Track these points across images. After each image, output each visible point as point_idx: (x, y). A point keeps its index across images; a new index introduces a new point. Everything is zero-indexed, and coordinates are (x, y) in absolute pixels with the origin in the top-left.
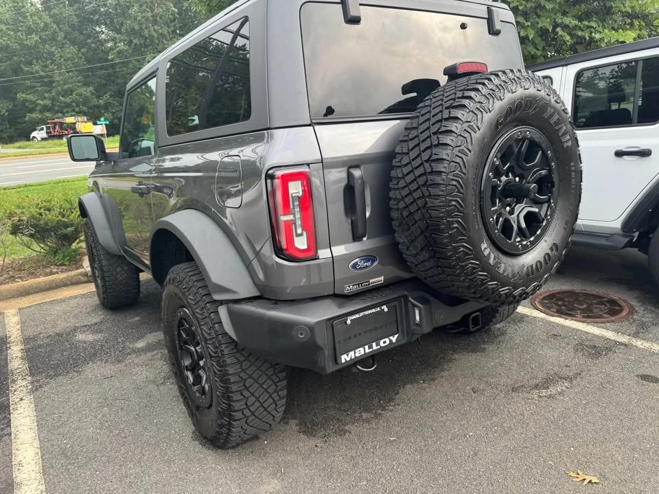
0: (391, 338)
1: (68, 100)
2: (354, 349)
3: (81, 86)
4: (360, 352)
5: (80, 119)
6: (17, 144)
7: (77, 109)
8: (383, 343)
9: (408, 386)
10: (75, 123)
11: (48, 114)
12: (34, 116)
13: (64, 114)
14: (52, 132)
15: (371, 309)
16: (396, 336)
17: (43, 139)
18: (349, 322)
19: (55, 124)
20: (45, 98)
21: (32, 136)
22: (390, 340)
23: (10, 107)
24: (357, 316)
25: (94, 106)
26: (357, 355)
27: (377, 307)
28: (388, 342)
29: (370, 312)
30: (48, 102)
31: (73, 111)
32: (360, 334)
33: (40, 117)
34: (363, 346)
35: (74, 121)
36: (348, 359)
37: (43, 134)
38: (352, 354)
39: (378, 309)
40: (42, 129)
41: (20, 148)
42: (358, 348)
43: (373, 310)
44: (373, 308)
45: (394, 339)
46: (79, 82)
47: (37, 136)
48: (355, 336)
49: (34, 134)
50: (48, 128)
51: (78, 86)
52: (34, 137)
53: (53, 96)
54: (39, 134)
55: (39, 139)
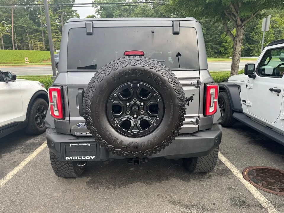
0: (91, 157)
2: (73, 156)
4: (75, 158)
8: (88, 158)
9: (139, 183)
15: (82, 143)
16: (94, 157)
18: (71, 146)
22: (90, 158)
24: (75, 144)
26: (74, 159)
27: (85, 143)
28: (89, 158)
29: (81, 144)
32: (77, 151)
34: (77, 156)
36: (69, 159)
38: (71, 158)
39: (86, 144)
42: (75, 156)
43: (83, 144)
44: (83, 143)
45: (93, 158)
48: (74, 152)
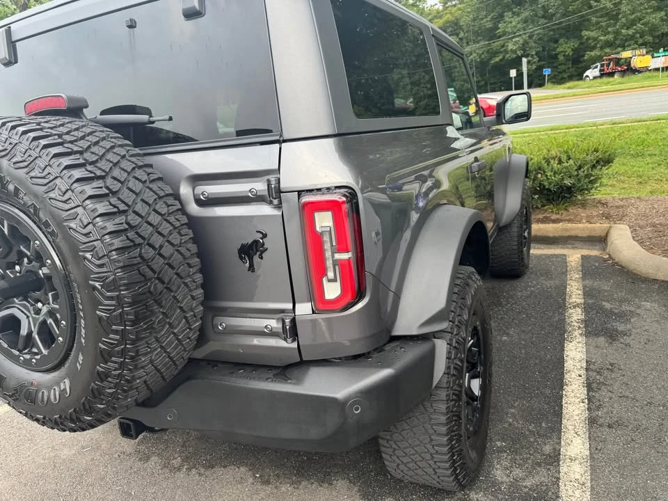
1: (631, 32)
3: (652, 13)
5: (638, 52)
6: (568, 84)
7: (641, 41)
10: (631, 58)
11: (607, 50)
12: (593, 53)
13: (624, 48)
14: (606, 70)
17: (595, 78)
19: (610, 60)
20: (609, 33)
21: (585, 75)
23: (576, 46)
25: (663, 34)
30: (611, 37)
31: (636, 43)
33: (599, 54)
35: (631, 56)
37: (596, 72)
40: (596, 67)
41: (569, 88)
46: (650, 7)
47: (589, 75)
49: (588, 73)
50: (602, 66)
51: (647, 13)
52: (587, 76)
53: (618, 29)
54: (592, 73)
55: (591, 78)
